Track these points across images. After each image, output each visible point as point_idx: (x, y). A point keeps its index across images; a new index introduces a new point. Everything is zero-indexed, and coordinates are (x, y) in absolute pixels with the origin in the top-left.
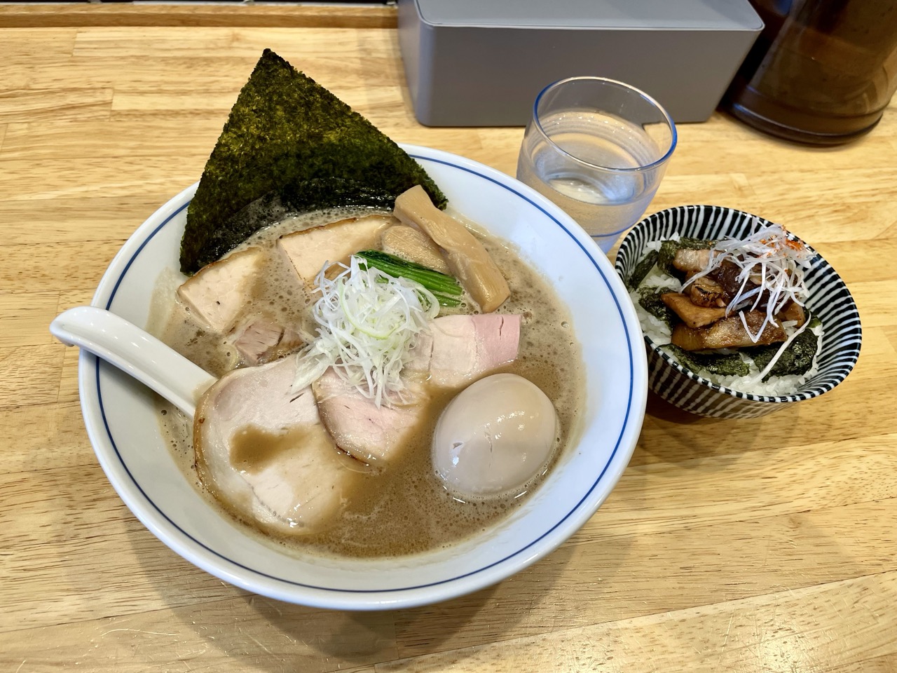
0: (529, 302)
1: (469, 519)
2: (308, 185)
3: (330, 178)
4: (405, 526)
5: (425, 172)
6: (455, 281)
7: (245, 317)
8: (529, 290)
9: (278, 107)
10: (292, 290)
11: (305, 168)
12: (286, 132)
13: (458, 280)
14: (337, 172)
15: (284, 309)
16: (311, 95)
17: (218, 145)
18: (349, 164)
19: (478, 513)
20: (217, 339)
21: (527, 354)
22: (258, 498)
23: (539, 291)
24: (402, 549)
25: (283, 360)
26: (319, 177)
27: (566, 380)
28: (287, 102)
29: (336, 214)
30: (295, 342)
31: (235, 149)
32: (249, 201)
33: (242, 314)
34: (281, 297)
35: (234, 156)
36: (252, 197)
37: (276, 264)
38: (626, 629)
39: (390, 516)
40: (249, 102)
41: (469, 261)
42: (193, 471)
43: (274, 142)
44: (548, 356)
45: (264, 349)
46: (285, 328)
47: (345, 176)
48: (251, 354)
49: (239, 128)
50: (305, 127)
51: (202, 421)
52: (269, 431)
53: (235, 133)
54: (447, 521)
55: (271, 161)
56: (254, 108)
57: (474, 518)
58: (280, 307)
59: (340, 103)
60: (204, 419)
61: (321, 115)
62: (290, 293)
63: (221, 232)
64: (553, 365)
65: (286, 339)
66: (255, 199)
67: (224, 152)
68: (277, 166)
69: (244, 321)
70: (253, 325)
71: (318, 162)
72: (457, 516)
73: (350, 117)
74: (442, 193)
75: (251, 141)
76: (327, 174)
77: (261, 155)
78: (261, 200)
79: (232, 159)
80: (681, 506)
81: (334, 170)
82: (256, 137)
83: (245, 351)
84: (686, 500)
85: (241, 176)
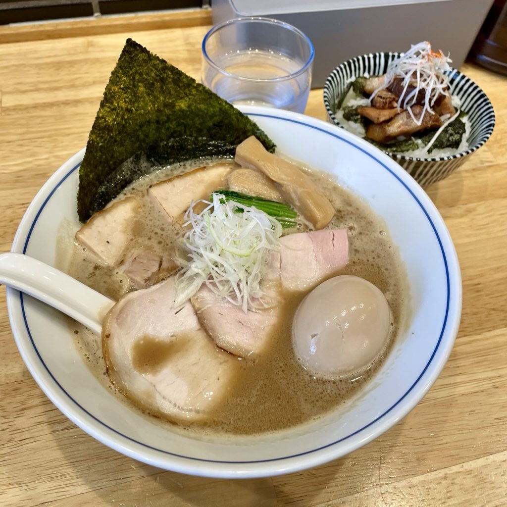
0: (351, 218)
1: (331, 395)
2: (166, 145)
3: (183, 137)
4: (280, 405)
5: (256, 125)
6: (290, 207)
7: (130, 251)
8: (349, 208)
9: (140, 84)
10: (164, 227)
11: (163, 131)
12: (147, 104)
13: (292, 207)
14: (188, 133)
15: (160, 243)
16: (165, 73)
17: (98, 118)
18: (196, 125)
19: (338, 389)
20: (110, 270)
21: (356, 259)
22: (160, 394)
23: (358, 209)
24: (281, 424)
25: (164, 282)
26: (174, 137)
27: (391, 277)
28: (146, 79)
29: (190, 165)
30: (172, 267)
31: (109, 120)
32: (122, 161)
33: (127, 249)
34: (156, 233)
35: (109, 125)
36: (125, 157)
37: (149, 209)
38: (459, 472)
39: (266, 398)
40: (118, 82)
41: (300, 190)
42: (106, 377)
43: (139, 112)
44: (373, 260)
45: (149, 274)
46: (163, 257)
47: (195, 135)
48: (139, 279)
49: (112, 103)
50: (162, 98)
51: (108, 336)
52: (161, 339)
53: (109, 107)
54: (313, 398)
55: (137, 128)
56: (122, 86)
57: (335, 393)
58: (157, 241)
59: (187, 77)
60: (109, 334)
61: (173, 88)
62: (163, 229)
63: (104, 187)
64: (378, 267)
65: (165, 265)
66: (127, 158)
67: (102, 123)
68: (142, 131)
69: (129, 255)
70: (137, 257)
71: (173, 125)
72: (322, 393)
73: (195, 87)
74: (271, 141)
75: (121, 113)
76: (180, 135)
77: (130, 124)
78: (131, 159)
79: (108, 129)
80: (486, 370)
81: (185, 132)
82: (125, 109)
83: (134, 277)
84: (490, 364)
85: (116, 141)
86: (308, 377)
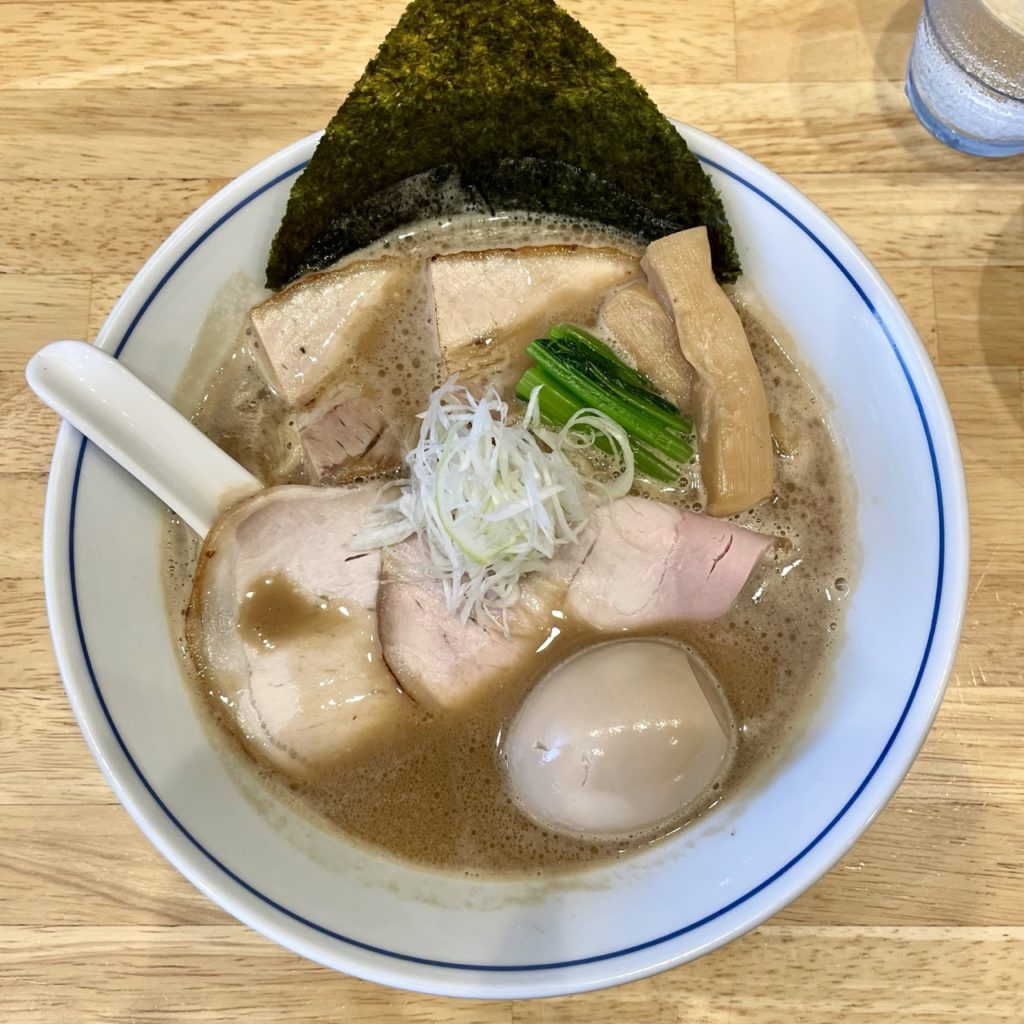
0: (803, 516)
2: (512, 167)
3: (556, 162)
5: (722, 206)
6: (690, 432)
7: (336, 385)
8: (815, 488)
9: (476, 38)
10: (422, 358)
11: (515, 136)
12: (487, 80)
13: (694, 433)
14: (570, 156)
15: (396, 391)
16: (544, 25)
17: (354, 95)
18: (594, 148)
19: (545, 848)
20: (284, 411)
21: (740, 620)
22: (251, 693)
23: (831, 499)
25: (360, 488)
26: (536, 156)
27: (784, 693)
28: (493, 32)
29: (547, 229)
30: (390, 458)
31: (385, 99)
32: (404, 176)
33: (333, 378)
34: (400, 367)
35: (382, 109)
36: (411, 169)
37: (415, 302)
40: (422, 26)
41: (722, 412)
42: (181, 618)
43: (462, 92)
44: (776, 637)
45: (336, 457)
46: (387, 426)
47: (584, 166)
48: (316, 465)
49: (398, 67)
50: (524, 75)
51: (210, 555)
52: (303, 592)
53: (388, 75)
55: (451, 120)
56: (430, 36)
58: (393, 385)
59: (596, 46)
60: (214, 553)
61: (558, 61)
62: (416, 364)
63: (347, 220)
64: (775, 660)
65: (381, 449)
66: (417, 172)
67: (364, 104)
68: (462, 129)
69: (331, 393)
70: (341, 405)
71: (539, 132)
73: (611, 75)
74: (737, 256)
75: (416, 88)
76: (553, 154)
77: (434, 111)
78: (426, 175)
79: (380, 114)
81: (565, 150)
82: (427, 82)
83: (310, 454)
85: (393, 137)
86: (505, 800)
